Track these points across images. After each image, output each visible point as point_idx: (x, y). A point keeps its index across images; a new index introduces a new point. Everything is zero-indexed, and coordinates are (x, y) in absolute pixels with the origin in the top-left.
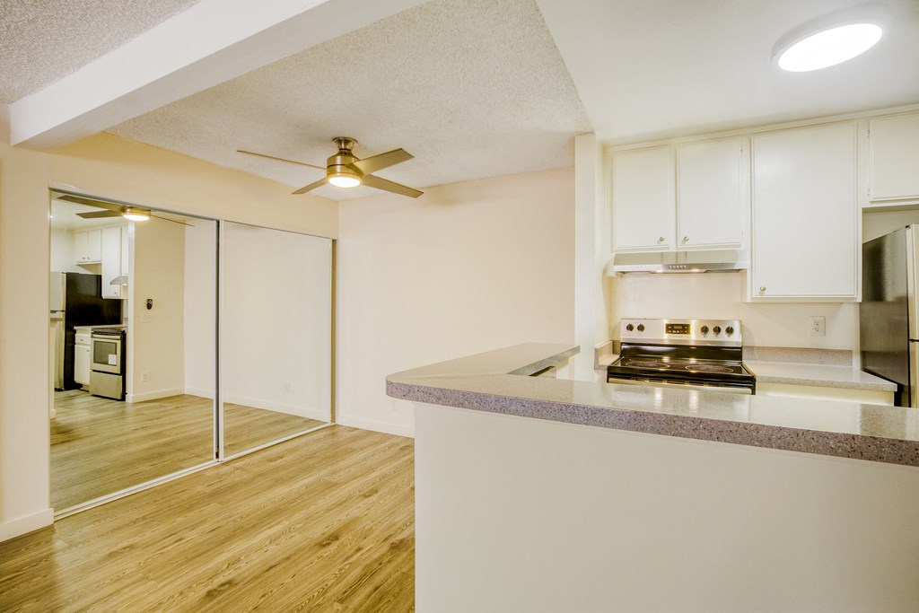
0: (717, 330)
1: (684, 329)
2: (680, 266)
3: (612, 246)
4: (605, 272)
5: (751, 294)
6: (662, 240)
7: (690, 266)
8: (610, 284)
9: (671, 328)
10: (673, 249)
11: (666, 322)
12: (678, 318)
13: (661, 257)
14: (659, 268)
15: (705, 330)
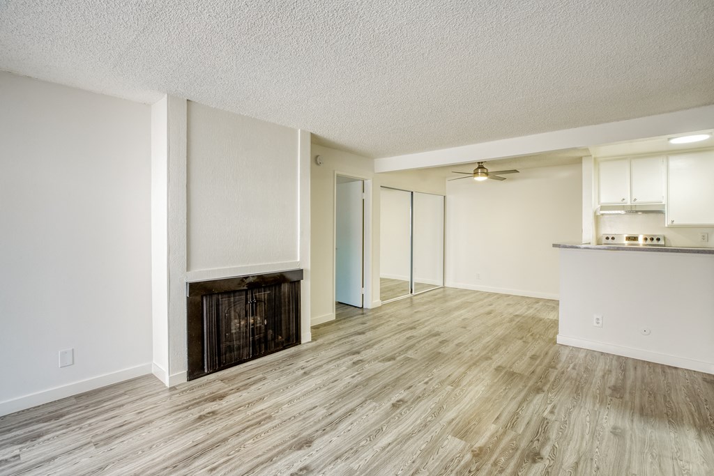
0: (652, 239)
1: (635, 239)
2: (633, 211)
3: (599, 202)
4: (595, 213)
5: (667, 223)
6: (624, 199)
7: (637, 212)
8: (597, 218)
9: (629, 238)
10: (629, 204)
11: (627, 236)
12: (633, 233)
13: (623, 208)
14: (623, 212)
15: (646, 239)
